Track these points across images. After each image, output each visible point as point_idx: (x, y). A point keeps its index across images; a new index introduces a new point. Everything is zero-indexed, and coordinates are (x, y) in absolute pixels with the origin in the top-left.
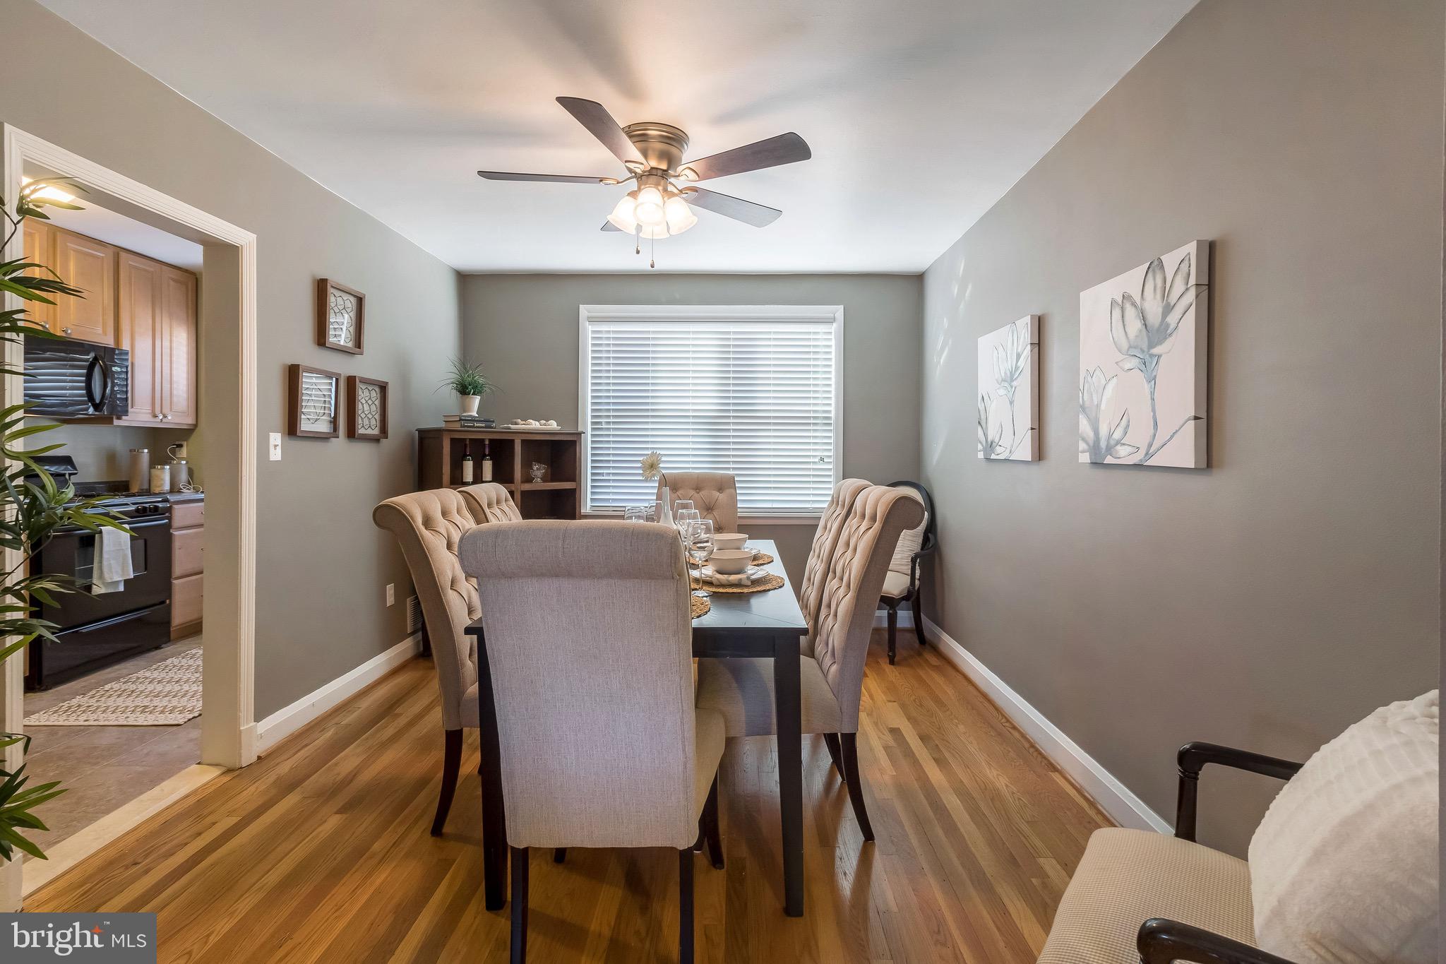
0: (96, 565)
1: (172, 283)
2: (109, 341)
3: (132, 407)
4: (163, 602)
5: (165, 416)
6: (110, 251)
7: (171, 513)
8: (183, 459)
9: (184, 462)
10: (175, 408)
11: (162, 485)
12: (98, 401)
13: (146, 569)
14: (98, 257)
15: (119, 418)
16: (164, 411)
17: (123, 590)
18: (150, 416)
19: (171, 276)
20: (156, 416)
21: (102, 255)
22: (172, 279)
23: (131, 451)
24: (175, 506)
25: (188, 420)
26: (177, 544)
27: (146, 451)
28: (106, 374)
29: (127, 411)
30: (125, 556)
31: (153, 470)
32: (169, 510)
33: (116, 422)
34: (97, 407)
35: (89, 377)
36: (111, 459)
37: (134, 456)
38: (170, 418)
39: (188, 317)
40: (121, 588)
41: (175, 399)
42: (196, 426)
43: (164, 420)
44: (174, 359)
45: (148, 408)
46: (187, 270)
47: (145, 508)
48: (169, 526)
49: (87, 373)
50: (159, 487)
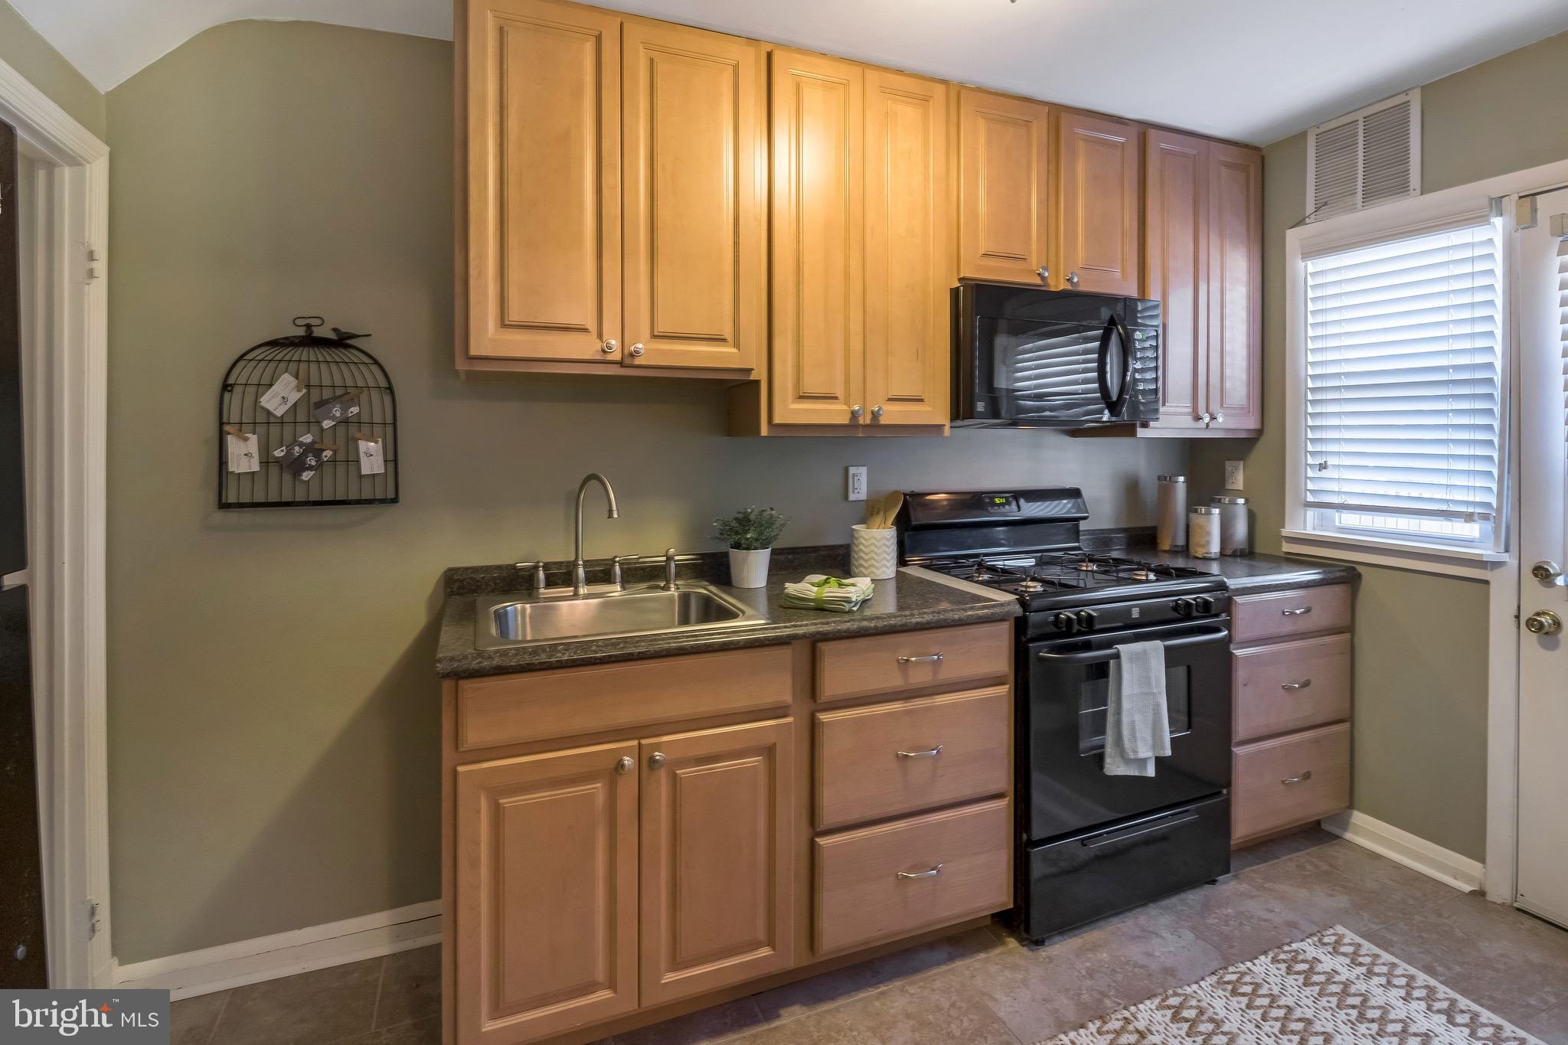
0: (1111, 708)
1: (1224, 171)
2: (1132, 291)
3: (1164, 405)
4: (1219, 793)
5: (1213, 418)
6: (1134, 131)
7: (1229, 614)
8: (1239, 494)
9: (1241, 501)
10: (1228, 402)
11: (1208, 543)
12: (1114, 398)
13: (1189, 727)
14: (1114, 145)
15: (1145, 425)
16: (1212, 408)
17: (1154, 775)
18: (1189, 418)
19: (1222, 158)
20: (1198, 418)
21: (1122, 140)
22: (1227, 165)
23: (1159, 478)
24: (1238, 599)
25: (1251, 423)
26: (1241, 674)
27: (1181, 479)
28: (1127, 349)
29: (1156, 411)
30: (1157, 707)
31: (1193, 516)
32: (1227, 605)
33: (1141, 433)
34: (1113, 407)
35: (1103, 352)
36: (1131, 489)
37: (1165, 484)
38: (1220, 420)
39: (1248, 230)
40: (1151, 771)
41: (1228, 385)
42: (1260, 432)
43: (1211, 426)
44: (1228, 311)
45: (1186, 406)
46: (1247, 145)
47: (1188, 604)
48: (1229, 640)
49: (1101, 344)
50: (1203, 546)
